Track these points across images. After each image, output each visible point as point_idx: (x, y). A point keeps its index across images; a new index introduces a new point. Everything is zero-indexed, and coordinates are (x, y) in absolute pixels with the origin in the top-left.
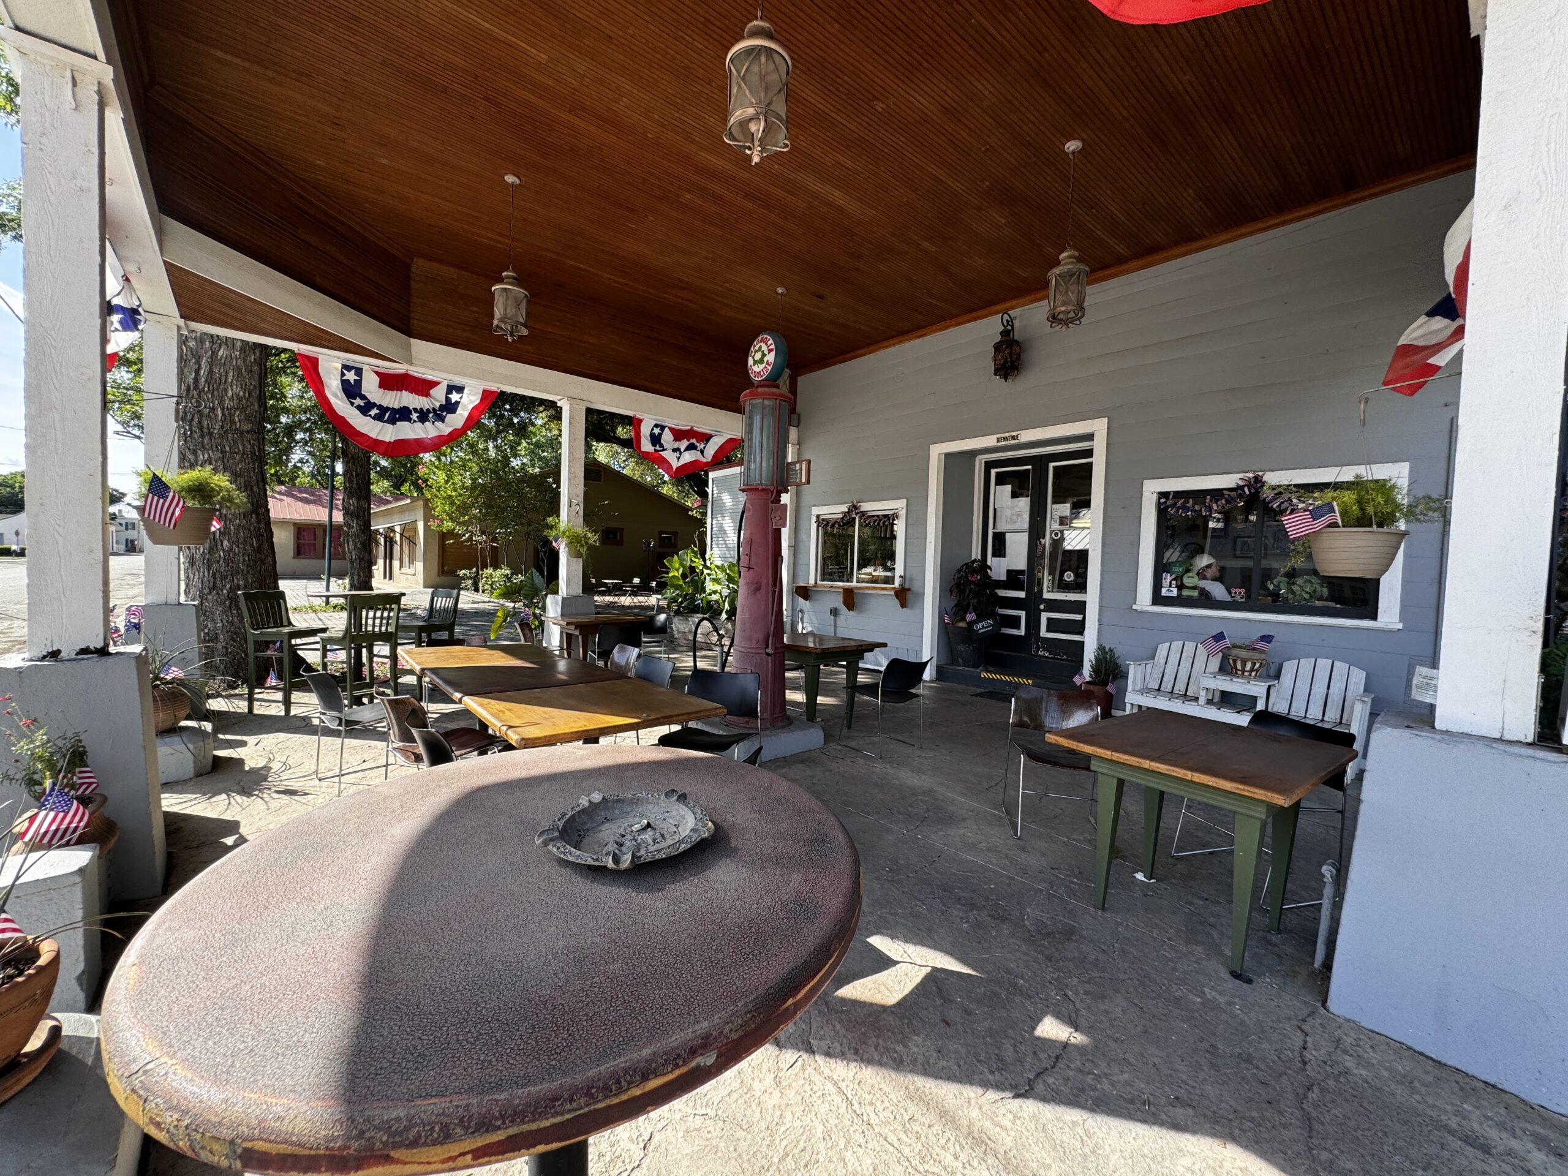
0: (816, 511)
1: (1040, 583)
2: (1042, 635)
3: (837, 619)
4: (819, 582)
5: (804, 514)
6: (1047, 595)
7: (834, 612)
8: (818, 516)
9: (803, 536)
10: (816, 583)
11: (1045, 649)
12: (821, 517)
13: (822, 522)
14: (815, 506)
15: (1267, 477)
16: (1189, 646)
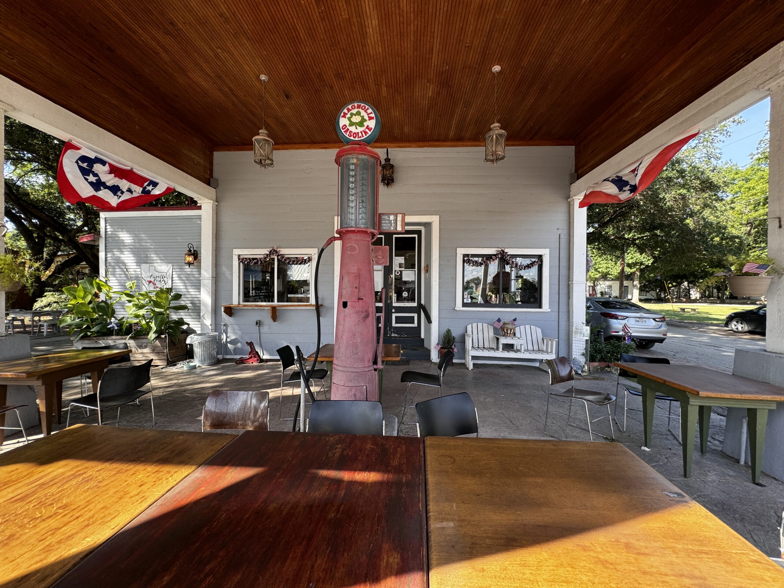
0: (237, 252)
1: (391, 298)
2: (393, 325)
3: (261, 328)
4: (241, 303)
5: (224, 253)
6: (395, 304)
7: (259, 323)
8: (239, 256)
9: (224, 269)
10: (239, 304)
11: (395, 333)
12: (242, 257)
13: (241, 260)
14: (236, 248)
15: (506, 250)
16: (480, 325)
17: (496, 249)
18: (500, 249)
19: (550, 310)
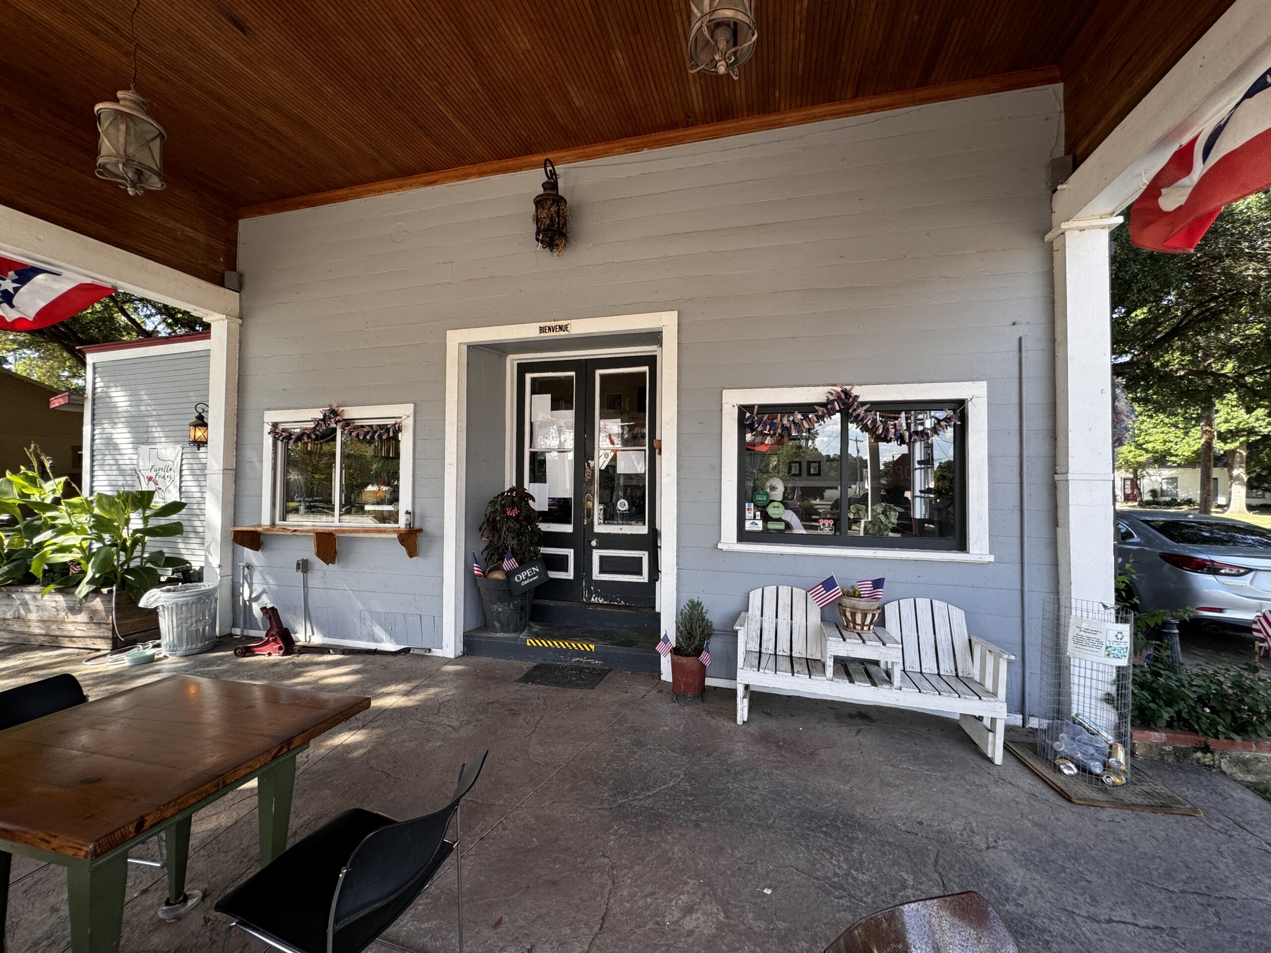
0: (271, 417)
1: (590, 514)
2: (594, 578)
3: (309, 575)
4: (278, 522)
5: (250, 420)
6: (599, 528)
7: (304, 566)
8: (275, 425)
9: (249, 454)
10: (273, 524)
11: (598, 595)
12: (281, 427)
13: (280, 434)
14: (269, 409)
15: (856, 391)
16: (784, 591)
17: (829, 389)
18: (839, 389)
19: (991, 558)
